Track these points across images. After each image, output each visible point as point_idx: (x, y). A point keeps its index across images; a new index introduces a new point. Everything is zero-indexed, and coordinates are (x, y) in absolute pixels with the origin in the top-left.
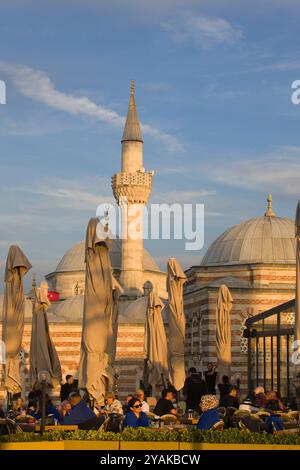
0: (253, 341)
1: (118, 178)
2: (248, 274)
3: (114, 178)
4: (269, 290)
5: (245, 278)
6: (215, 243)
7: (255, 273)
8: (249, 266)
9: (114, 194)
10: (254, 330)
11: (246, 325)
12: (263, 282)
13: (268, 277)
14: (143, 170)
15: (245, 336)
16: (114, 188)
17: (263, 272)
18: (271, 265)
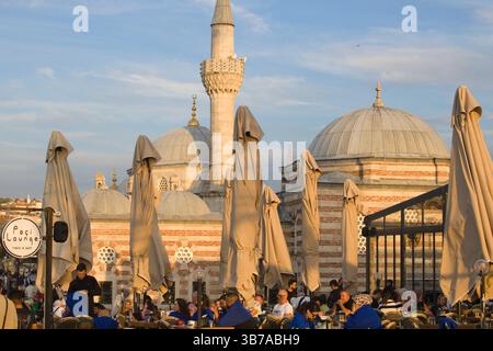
0: (373, 240)
1: (207, 65)
2: (357, 168)
3: (203, 64)
4: (379, 186)
5: (354, 172)
6: (319, 136)
7: (365, 167)
8: (358, 160)
9: (203, 82)
10: (374, 229)
11: (364, 223)
12: (374, 177)
13: (378, 172)
14: (235, 57)
15: (363, 234)
16: (203, 75)
17: (374, 166)
18: (382, 159)
